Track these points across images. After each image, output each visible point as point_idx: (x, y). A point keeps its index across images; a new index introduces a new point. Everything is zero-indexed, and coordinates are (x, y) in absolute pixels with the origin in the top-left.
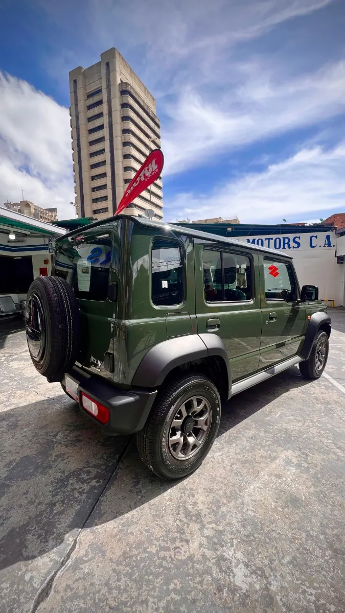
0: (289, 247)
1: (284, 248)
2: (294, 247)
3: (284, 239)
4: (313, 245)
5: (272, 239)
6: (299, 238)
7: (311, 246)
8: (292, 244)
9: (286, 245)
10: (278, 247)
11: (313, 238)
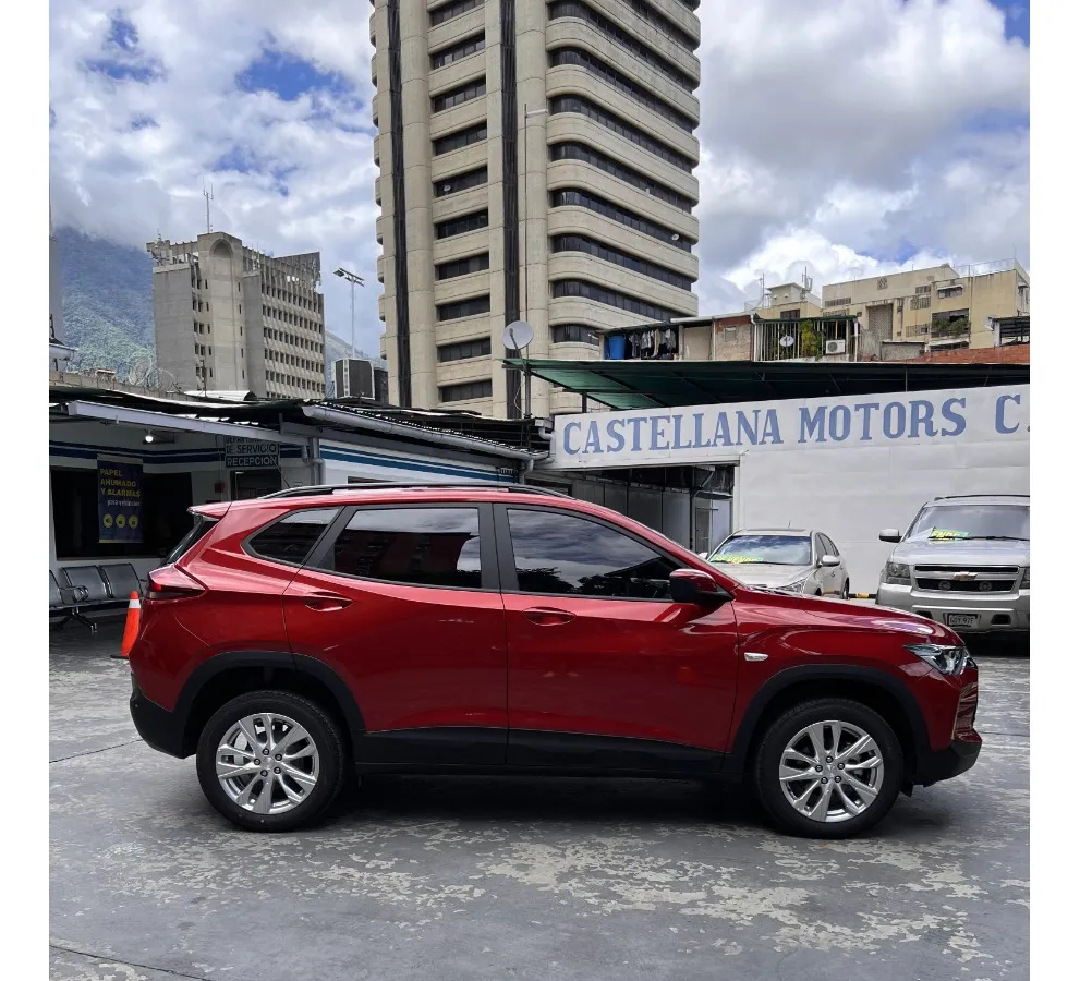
0: (930, 432)
1: (914, 434)
2: (945, 433)
3: (915, 405)
4: (1008, 424)
5: (877, 406)
6: (963, 402)
7: (1001, 428)
8: (939, 422)
9: (922, 427)
10: (894, 430)
11: (1008, 402)
